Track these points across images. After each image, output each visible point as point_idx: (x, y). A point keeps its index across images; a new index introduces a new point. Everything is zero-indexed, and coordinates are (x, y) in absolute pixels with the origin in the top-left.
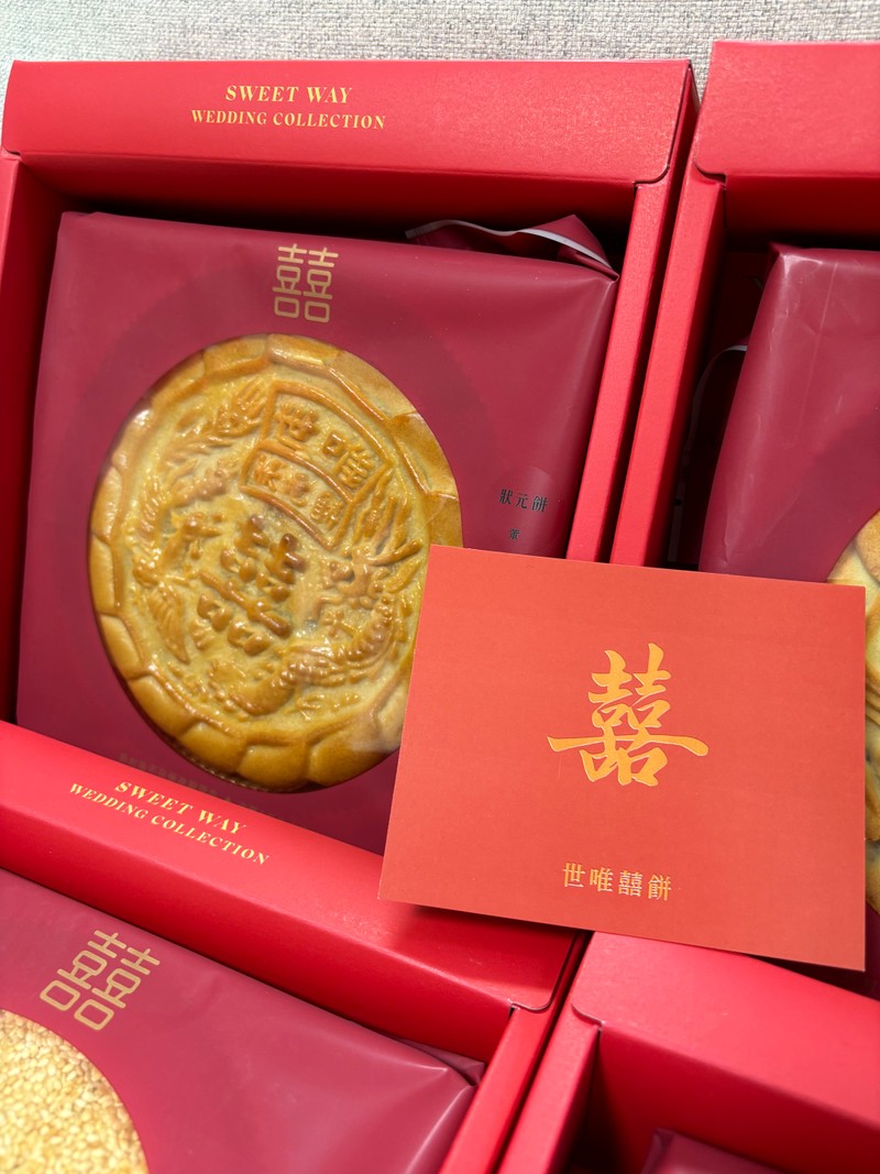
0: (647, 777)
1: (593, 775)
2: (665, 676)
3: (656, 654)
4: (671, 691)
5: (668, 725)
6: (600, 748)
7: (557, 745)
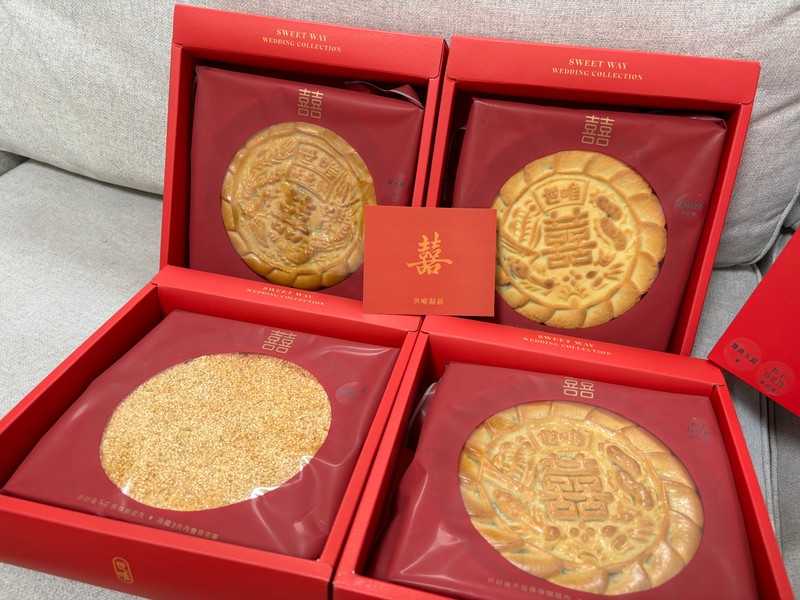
0: (436, 272)
1: (420, 273)
2: (440, 241)
3: (437, 235)
4: (441, 246)
5: (441, 256)
6: (422, 265)
7: (410, 265)
